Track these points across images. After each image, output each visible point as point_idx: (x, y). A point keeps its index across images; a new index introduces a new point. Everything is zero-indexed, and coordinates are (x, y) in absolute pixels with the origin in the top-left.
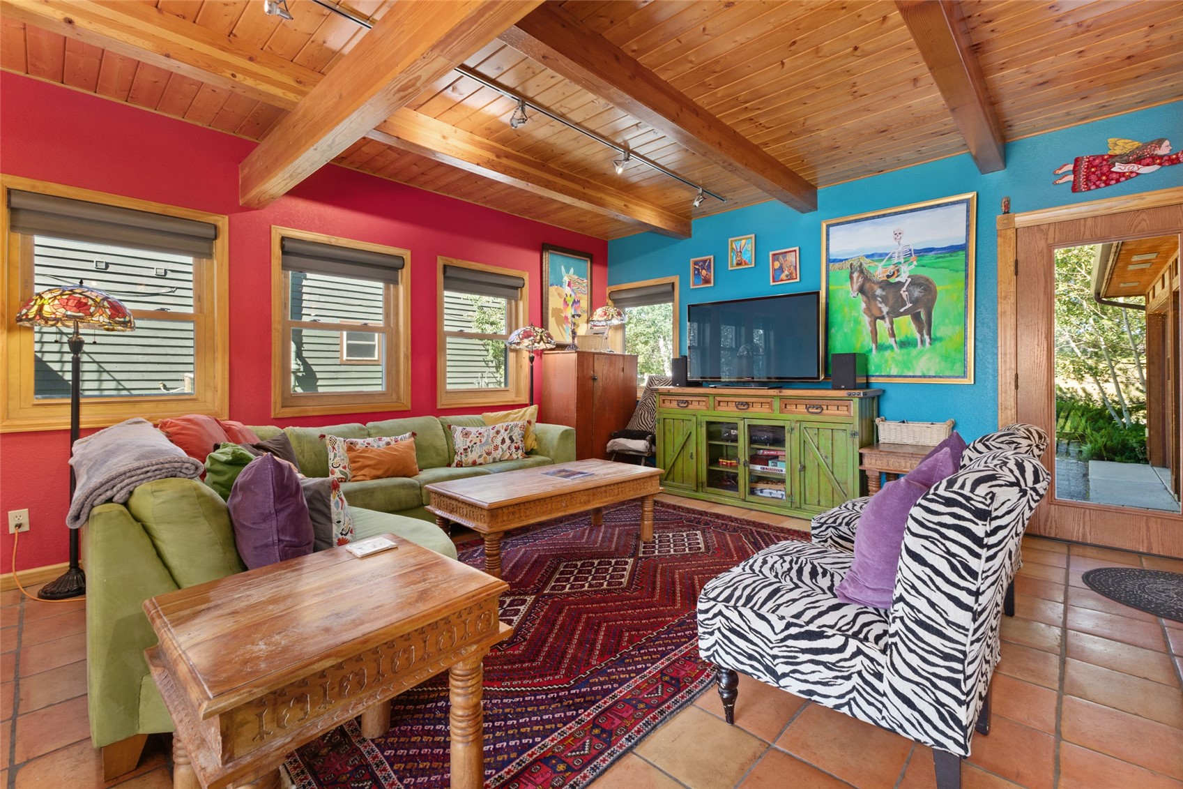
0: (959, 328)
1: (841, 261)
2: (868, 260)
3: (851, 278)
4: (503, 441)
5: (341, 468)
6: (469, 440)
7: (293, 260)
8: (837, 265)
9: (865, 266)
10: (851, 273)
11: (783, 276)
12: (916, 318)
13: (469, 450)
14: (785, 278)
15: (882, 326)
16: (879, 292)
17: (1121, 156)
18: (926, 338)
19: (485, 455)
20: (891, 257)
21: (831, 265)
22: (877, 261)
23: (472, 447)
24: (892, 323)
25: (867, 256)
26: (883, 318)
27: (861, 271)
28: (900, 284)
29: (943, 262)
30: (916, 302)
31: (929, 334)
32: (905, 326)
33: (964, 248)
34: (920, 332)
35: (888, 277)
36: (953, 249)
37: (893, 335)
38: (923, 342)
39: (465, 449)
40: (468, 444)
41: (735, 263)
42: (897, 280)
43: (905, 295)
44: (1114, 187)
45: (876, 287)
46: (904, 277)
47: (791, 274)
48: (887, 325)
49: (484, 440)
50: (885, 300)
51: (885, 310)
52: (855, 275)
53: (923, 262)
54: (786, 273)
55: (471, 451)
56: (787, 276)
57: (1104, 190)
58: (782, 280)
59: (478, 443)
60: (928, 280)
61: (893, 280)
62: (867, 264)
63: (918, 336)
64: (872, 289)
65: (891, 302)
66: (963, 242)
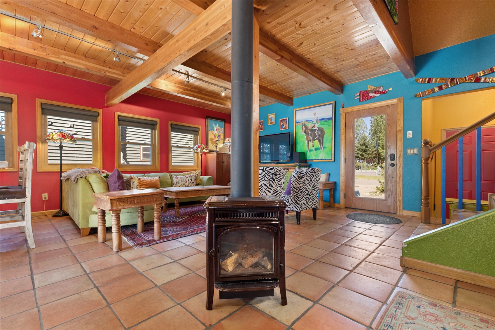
0: (330, 144)
1: (299, 122)
2: (307, 122)
3: (302, 128)
4: (189, 180)
5: (136, 186)
6: (178, 180)
7: (122, 122)
8: (298, 124)
9: (306, 124)
10: (302, 126)
11: (284, 127)
12: (319, 141)
14: (284, 128)
15: (310, 143)
16: (310, 132)
17: (371, 91)
18: (322, 147)
19: (183, 185)
20: (313, 121)
21: (297, 123)
22: (309, 122)
23: (179, 182)
24: (313, 143)
25: (307, 121)
26: (311, 141)
27: (305, 126)
28: (315, 130)
29: (326, 123)
30: (319, 136)
31: (323, 146)
32: (316, 143)
33: (331, 118)
34: (320, 145)
35: (312, 128)
36: (329, 119)
37: (313, 146)
38: (321, 148)
39: (176, 183)
40: (177, 181)
41: (270, 123)
42: (314, 129)
43: (316, 133)
44: (369, 101)
45: (309, 131)
46: (316, 128)
47: (286, 126)
48: (312, 143)
49: (182, 180)
50: (311, 135)
51: (311, 138)
52: (303, 127)
53: (322, 123)
54: (285, 126)
55: (178, 183)
56: (285, 127)
58: (283, 129)
59: (181, 181)
60: (322, 129)
61: (313, 129)
62: (307, 123)
63: (320, 147)
64: (308, 131)
65: (313, 136)
66: (332, 117)
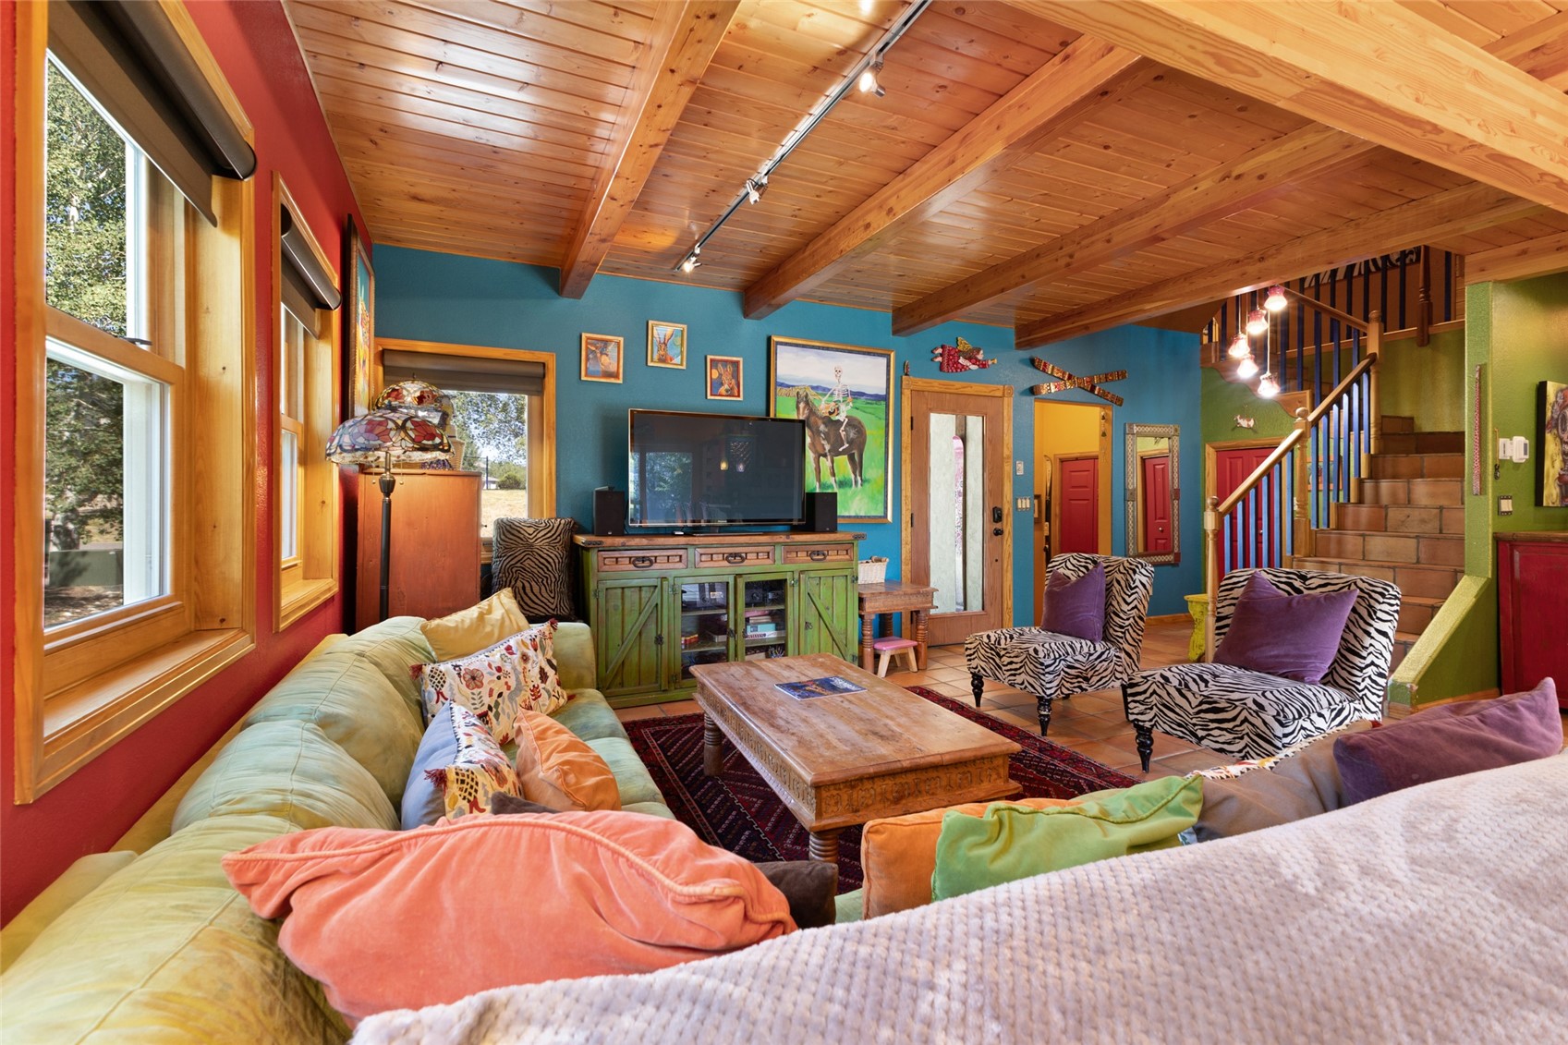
0: (881, 472)
1: (788, 386)
2: (813, 392)
3: (798, 408)
4: (544, 676)
6: (485, 691)
8: (784, 390)
9: (810, 397)
10: (798, 403)
11: (722, 390)
12: (851, 458)
13: (491, 715)
14: (724, 393)
15: (826, 463)
16: (822, 428)
17: (963, 352)
18: (859, 478)
20: (832, 394)
21: (779, 388)
22: (821, 395)
23: (497, 704)
25: (813, 388)
26: (825, 456)
27: (807, 403)
28: (839, 423)
29: (870, 408)
30: (851, 442)
31: (861, 475)
33: (885, 398)
34: (854, 473)
35: (830, 413)
36: (877, 398)
37: (833, 474)
38: (856, 482)
40: (487, 701)
41: (656, 357)
42: (837, 418)
43: (843, 434)
44: (959, 374)
45: (820, 422)
46: (842, 417)
47: (732, 389)
48: (829, 463)
49: (512, 683)
50: (827, 438)
51: (827, 447)
52: (802, 405)
53: (857, 405)
54: (726, 386)
55: (497, 716)
56: (727, 391)
57: (955, 374)
58: (720, 395)
59: (506, 693)
60: (860, 423)
61: (835, 418)
62: (812, 396)
63: (853, 476)
64: (816, 422)
65: (832, 440)
66: (884, 393)
